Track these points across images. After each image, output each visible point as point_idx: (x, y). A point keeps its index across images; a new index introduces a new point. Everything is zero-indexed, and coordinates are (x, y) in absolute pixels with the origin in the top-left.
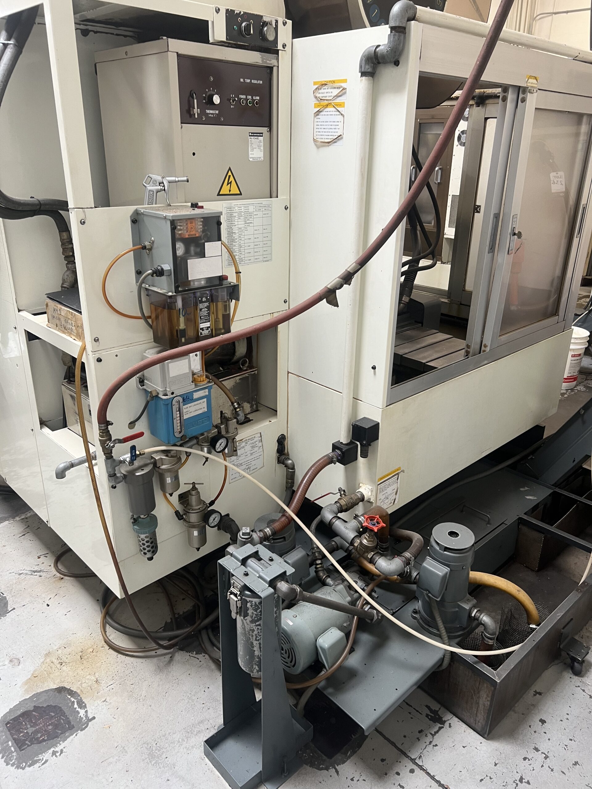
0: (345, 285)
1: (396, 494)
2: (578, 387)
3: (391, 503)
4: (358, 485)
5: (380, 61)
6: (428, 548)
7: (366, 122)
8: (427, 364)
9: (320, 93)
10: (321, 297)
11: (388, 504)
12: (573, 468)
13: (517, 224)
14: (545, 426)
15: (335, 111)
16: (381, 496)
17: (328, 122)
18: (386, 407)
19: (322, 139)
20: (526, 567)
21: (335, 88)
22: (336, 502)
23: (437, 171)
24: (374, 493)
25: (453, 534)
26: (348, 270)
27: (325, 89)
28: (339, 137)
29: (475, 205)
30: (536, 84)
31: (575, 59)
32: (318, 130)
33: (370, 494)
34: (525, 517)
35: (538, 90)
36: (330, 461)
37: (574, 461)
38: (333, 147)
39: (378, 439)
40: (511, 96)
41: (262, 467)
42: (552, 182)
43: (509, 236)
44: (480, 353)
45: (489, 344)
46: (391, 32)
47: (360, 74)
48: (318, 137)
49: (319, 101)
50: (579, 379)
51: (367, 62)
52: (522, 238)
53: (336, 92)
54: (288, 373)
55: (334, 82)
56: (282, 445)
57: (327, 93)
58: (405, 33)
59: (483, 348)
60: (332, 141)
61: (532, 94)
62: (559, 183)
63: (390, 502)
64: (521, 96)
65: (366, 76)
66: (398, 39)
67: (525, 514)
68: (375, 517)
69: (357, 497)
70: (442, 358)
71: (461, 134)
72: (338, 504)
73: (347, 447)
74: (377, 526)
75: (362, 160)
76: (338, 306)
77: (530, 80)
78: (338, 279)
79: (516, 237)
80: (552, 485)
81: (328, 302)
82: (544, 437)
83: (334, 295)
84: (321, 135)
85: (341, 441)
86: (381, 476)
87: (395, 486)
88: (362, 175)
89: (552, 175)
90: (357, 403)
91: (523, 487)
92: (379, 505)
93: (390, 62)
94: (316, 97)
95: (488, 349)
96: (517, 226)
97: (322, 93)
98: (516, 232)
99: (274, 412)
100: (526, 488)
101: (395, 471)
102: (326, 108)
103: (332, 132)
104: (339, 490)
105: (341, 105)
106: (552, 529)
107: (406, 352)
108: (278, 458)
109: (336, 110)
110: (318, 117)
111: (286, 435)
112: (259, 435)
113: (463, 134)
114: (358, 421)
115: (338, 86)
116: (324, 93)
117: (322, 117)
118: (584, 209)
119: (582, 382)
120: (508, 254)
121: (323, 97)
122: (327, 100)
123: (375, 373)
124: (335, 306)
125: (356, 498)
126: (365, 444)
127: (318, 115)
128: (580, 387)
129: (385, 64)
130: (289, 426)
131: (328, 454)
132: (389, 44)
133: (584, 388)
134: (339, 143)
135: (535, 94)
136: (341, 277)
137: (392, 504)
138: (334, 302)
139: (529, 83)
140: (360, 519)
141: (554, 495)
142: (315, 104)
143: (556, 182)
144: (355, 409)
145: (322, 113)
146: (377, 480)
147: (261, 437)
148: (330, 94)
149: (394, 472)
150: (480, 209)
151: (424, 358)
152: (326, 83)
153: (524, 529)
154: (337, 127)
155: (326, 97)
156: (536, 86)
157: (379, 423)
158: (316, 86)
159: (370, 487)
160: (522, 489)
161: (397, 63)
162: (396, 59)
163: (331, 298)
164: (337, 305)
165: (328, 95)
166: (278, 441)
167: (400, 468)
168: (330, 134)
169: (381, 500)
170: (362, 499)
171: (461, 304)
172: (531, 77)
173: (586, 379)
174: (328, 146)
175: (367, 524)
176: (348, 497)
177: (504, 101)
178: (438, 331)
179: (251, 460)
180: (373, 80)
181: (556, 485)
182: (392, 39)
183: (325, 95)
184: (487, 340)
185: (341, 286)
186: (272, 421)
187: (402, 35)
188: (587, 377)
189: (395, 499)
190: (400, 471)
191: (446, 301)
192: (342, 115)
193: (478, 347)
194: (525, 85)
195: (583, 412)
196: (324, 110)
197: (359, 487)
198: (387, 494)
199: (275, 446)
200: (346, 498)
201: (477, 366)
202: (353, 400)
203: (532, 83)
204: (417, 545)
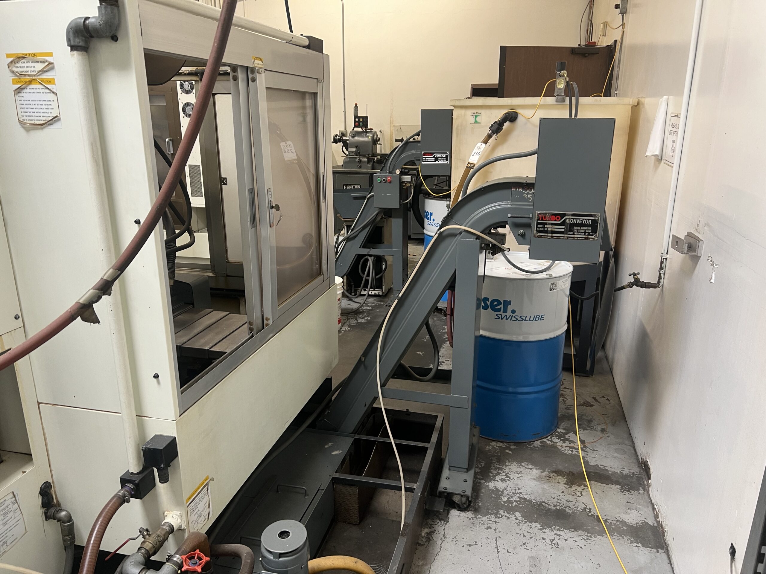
0: (103, 296)
1: (209, 507)
2: (343, 328)
3: (205, 519)
4: (163, 515)
5: (93, 34)
6: (260, 559)
7: (88, 102)
8: (211, 350)
9: (18, 67)
10: (72, 316)
11: (202, 522)
12: (366, 411)
13: (273, 197)
14: (331, 378)
15: (42, 89)
16: (193, 518)
17: (35, 101)
18: (180, 416)
19: (31, 120)
20: (348, 523)
21: (38, 62)
22: (139, 549)
23: (168, 142)
24: (184, 518)
25: (284, 534)
26: (105, 278)
27: (24, 62)
28: (55, 119)
29: (220, 177)
30: (262, 65)
31: (290, 42)
32: (23, 110)
33: (179, 520)
34: (337, 476)
35: (265, 71)
36: (122, 501)
37: (366, 405)
38: (48, 131)
39: (177, 455)
40: (241, 76)
41: (24, 534)
42: (283, 151)
43: (267, 210)
44: (263, 328)
45: (270, 317)
46: (101, 4)
47: (69, 48)
48: (25, 118)
49: (17, 76)
50: (342, 321)
51: (76, 35)
52: (281, 210)
53: (39, 67)
54: (39, 403)
55: (35, 55)
56: (47, 496)
57: (27, 67)
58: (118, 7)
59: (265, 322)
60: (46, 123)
61: (260, 74)
62: (290, 151)
63: (203, 520)
64: (250, 76)
65: (78, 51)
66: (112, 13)
67: (336, 472)
68: (196, 553)
69: (165, 531)
70: (225, 340)
71: (185, 106)
72: (143, 551)
73: (141, 476)
74: (200, 564)
75: (92, 145)
76: (99, 322)
77: (256, 61)
78: (92, 290)
79: (274, 209)
80: (352, 433)
81: (84, 319)
82: (333, 389)
83: (90, 310)
84: (29, 116)
85: (131, 472)
86: (188, 496)
87: (206, 500)
88: (96, 161)
89: (282, 144)
90: (142, 420)
91: (327, 444)
92: (193, 531)
93: (107, 37)
94: (13, 72)
95: (270, 322)
96: (273, 199)
97: (20, 67)
98: (274, 205)
99: (27, 457)
100: (330, 444)
101: (204, 483)
102: (30, 84)
103: (44, 113)
104: (140, 532)
105: (50, 82)
106: (362, 479)
107: (184, 341)
108: (46, 514)
109: (43, 87)
110: (20, 94)
111: (50, 480)
112: (12, 495)
113: (187, 106)
114: (148, 442)
115: (42, 60)
116: (23, 67)
117: (26, 95)
118: (324, 176)
119: (346, 322)
120: (270, 227)
121: (23, 72)
122: (29, 75)
123: (159, 383)
124: (94, 323)
125: (163, 533)
126: (164, 467)
127: (20, 92)
128: (345, 327)
129: (99, 38)
130: (52, 469)
131: (117, 494)
132: (101, 17)
133: (348, 327)
134: (56, 125)
135: (263, 75)
136: (97, 287)
137: (207, 520)
138: (93, 319)
139: (256, 64)
140: (175, 559)
141: (356, 442)
142: (13, 79)
143: (287, 151)
144: (141, 428)
145: (25, 91)
146: (185, 502)
147: (14, 496)
148: (32, 69)
149: (202, 484)
150: (226, 181)
151: (206, 343)
152: (23, 56)
153: (339, 487)
154: (49, 107)
155: (28, 71)
156: (262, 66)
157: (175, 438)
158: (11, 59)
159: (178, 513)
160: (326, 447)
161: (115, 38)
162: (113, 34)
163: (87, 314)
164: (97, 321)
165: (29, 69)
166: (40, 493)
167: (208, 477)
168: (42, 115)
169: (194, 522)
170: (172, 530)
171: (227, 276)
172: (256, 58)
173: (348, 319)
174: (42, 129)
175: (187, 567)
176: (153, 536)
177: (235, 80)
178: (212, 310)
179: (6, 532)
180: (89, 55)
181: (354, 432)
182: (103, 12)
183: (25, 69)
184: (268, 313)
185: (99, 298)
186: (28, 471)
187: (116, 9)
188: (347, 317)
189: (209, 513)
190: (208, 480)
191: (211, 274)
192: (53, 93)
193: (260, 321)
194: (253, 66)
195: (364, 359)
196: (27, 86)
197: (164, 517)
198: (199, 513)
199: (38, 500)
200: (151, 538)
201: (264, 341)
202: (137, 419)
203: (258, 64)
204: (248, 562)
